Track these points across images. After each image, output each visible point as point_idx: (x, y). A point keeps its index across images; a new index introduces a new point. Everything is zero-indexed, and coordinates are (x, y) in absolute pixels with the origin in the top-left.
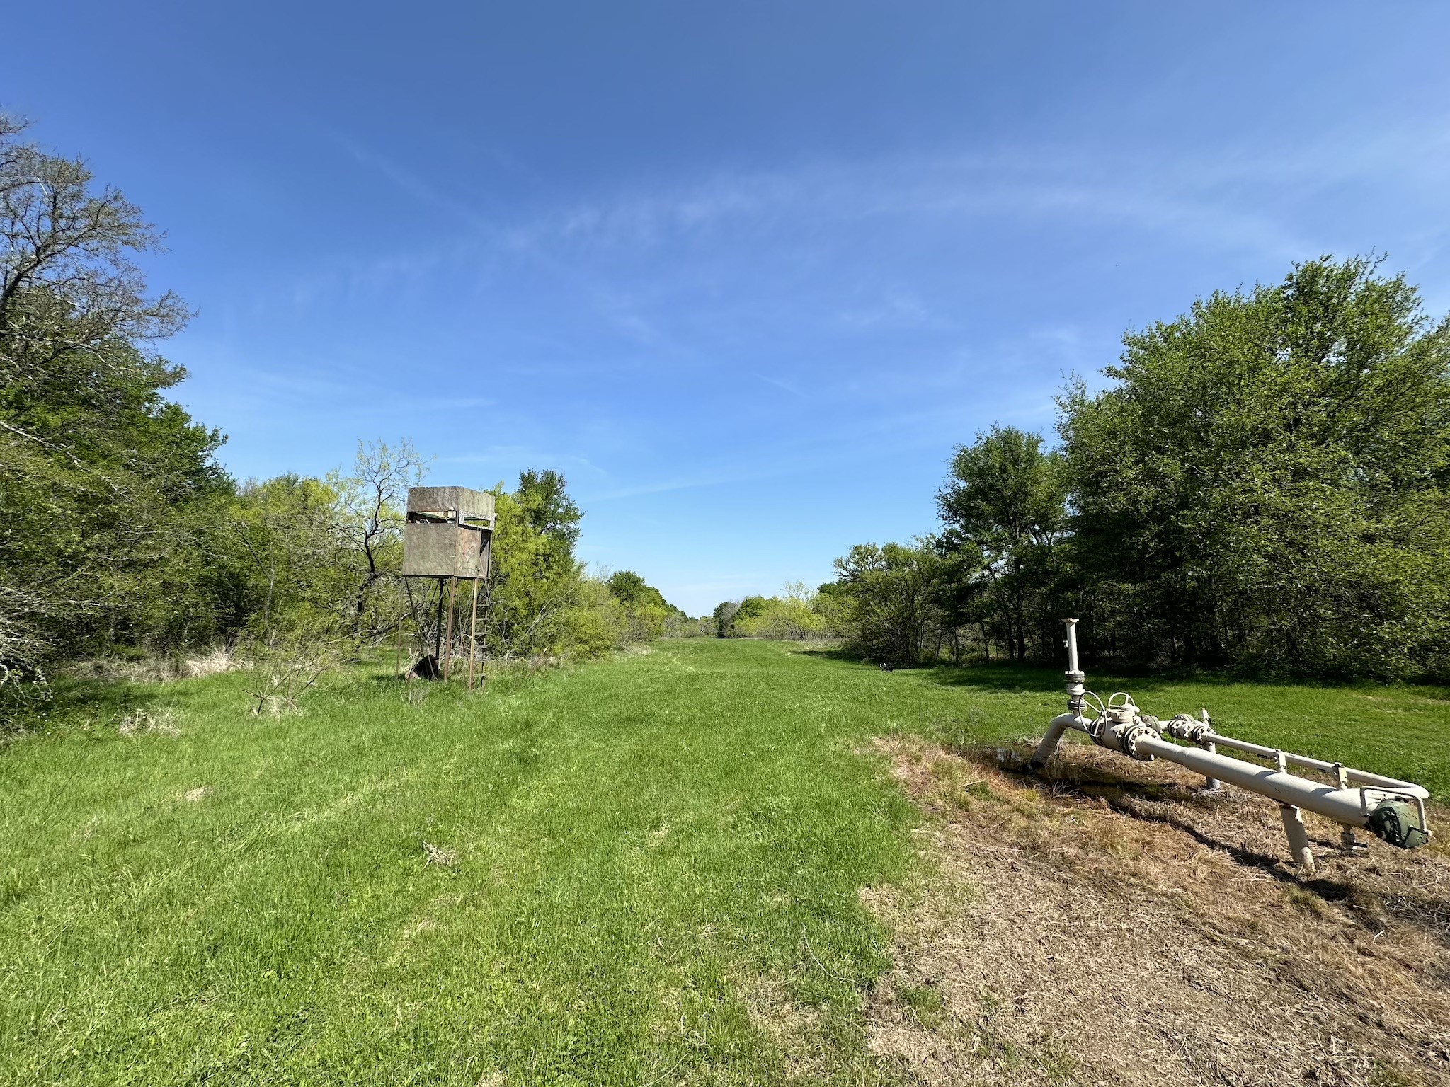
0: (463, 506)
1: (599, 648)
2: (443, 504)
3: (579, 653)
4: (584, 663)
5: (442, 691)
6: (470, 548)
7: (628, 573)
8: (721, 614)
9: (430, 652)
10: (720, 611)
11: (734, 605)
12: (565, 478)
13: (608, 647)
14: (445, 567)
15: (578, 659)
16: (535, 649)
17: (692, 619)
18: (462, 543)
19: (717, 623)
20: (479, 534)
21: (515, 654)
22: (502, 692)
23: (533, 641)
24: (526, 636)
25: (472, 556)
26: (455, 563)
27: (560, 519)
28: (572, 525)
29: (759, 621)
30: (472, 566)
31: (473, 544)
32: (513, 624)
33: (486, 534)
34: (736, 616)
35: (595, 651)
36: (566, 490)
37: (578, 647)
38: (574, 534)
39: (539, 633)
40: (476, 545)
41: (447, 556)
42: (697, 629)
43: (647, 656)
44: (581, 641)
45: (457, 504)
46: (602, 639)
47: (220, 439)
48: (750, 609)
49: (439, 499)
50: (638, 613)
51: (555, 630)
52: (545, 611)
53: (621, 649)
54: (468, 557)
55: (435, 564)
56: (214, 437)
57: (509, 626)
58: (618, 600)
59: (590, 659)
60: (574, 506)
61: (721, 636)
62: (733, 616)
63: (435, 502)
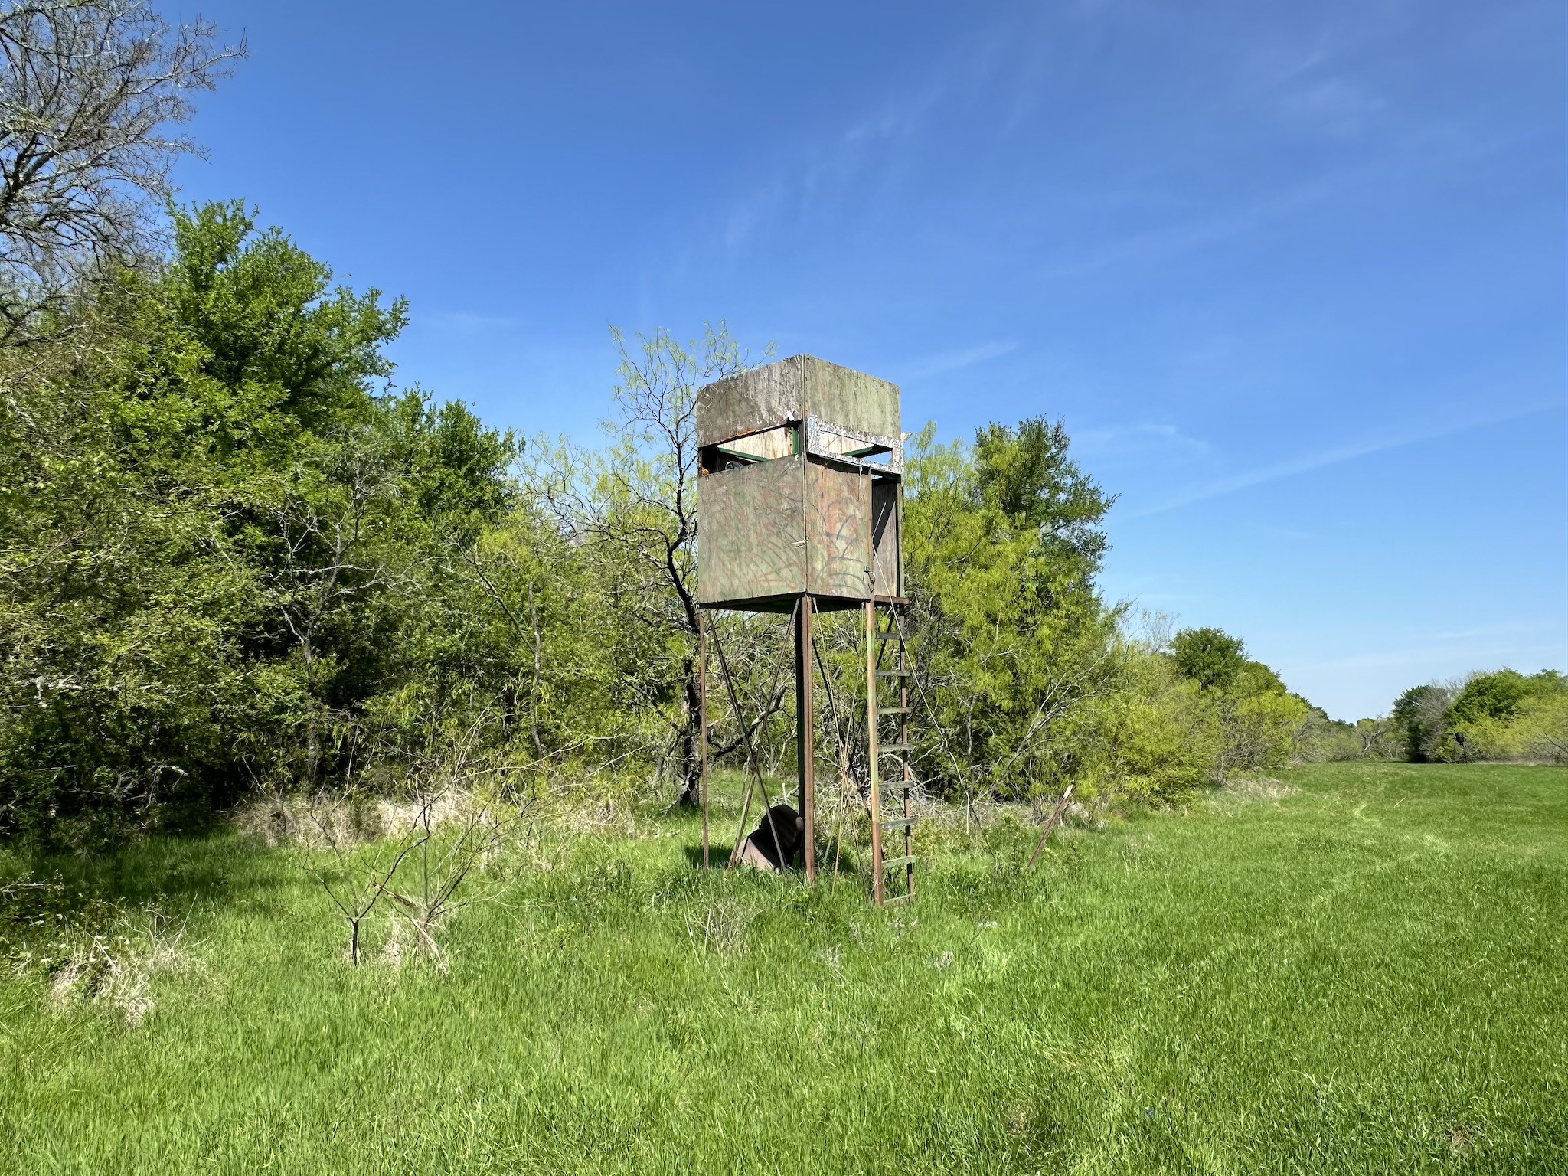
0: (815, 406)
1: (1171, 785)
2: (770, 411)
3: (1135, 798)
4: (1146, 816)
5: (799, 908)
6: (848, 519)
7: (1205, 632)
8: (1413, 713)
9: (785, 796)
10: (1409, 705)
11: (1442, 692)
12: (1065, 431)
13: (1193, 783)
14: (785, 572)
15: (1133, 809)
16: (1037, 786)
17: (1340, 723)
18: (823, 505)
19: (1404, 732)
20: (865, 483)
21: (997, 797)
22: (963, 911)
23: (1030, 769)
24: (1018, 758)
25: (851, 542)
26: (809, 558)
27: (1066, 516)
28: (1090, 526)
29: (1518, 724)
30: (855, 568)
31: (851, 510)
32: (988, 734)
33: (886, 486)
34: (1456, 715)
35: (1168, 792)
36: (1070, 454)
37: (1132, 783)
38: (1094, 546)
39: (1044, 752)
40: (861, 511)
41: (789, 544)
42: (1355, 744)
43: (1283, 802)
44: (1134, 769)
45: (801, 401)
46: (1180, 764)
47: (516, 447)
48: (1488, 700)
49: (760, 400)
50: (1243, 710)
51: (1074, 744)
52: (1049, 705)
53: (1215, 785)
54: (841, 545)
55: (764, 567)
56: (507, 446)
57: (980, 737)
58: (1196, 684)
59: (1156, 807)
60: (1090, 486)
61: (1417, 757)
62: (1447, 716)
63: (754, 409)
